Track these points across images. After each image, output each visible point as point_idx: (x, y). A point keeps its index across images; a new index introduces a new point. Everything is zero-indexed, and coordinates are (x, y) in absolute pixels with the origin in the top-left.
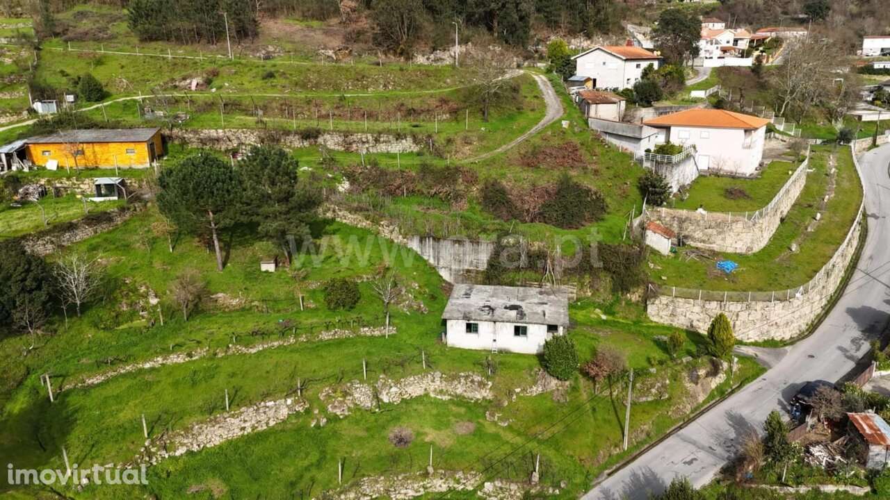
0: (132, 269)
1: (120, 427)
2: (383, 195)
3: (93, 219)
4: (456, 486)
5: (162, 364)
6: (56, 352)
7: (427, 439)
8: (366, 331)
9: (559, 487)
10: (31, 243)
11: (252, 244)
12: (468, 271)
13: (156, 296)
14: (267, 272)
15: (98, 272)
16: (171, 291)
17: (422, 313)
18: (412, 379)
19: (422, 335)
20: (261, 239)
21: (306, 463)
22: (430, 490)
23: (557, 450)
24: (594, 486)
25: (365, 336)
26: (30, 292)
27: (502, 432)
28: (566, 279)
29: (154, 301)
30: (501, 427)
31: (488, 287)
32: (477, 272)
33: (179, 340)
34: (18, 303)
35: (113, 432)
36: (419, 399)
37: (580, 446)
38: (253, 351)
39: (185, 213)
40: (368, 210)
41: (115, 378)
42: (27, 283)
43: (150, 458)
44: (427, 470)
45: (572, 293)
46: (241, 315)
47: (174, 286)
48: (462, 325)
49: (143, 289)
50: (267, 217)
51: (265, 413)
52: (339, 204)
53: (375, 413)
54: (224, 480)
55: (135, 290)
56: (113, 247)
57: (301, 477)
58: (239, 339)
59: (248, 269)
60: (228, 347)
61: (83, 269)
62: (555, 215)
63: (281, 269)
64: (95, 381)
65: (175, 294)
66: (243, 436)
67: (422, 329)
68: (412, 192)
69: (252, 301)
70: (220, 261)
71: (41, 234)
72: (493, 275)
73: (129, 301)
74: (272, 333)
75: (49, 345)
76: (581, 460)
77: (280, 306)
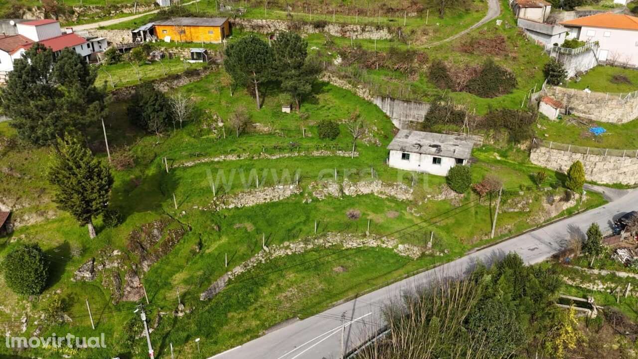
0: (209, 105)
1: (201, 189)
2: (363, 68)
3: (189, 73)
4: (382, 244)
5: (224, 160)
6: (170, 147)
7: (369, 218)
8: (340, 153)
9: (443, 252)
10: (157, 85)
11: (278, 95)
12: (411, 122)
13: (222, 122)
14: (285, 113)
15: (191, 104)
16: (230, 119)
17: (377, 146)
18: (364, 183)
19: (374, 159)
20: (283, 92)
21: (298, 221)
22: (366, 245)
23: (447, 233)
24: (466, 255)
25: (340, 156)
26: (157, 112)
27: (415, 219)
28: (477, 131)
29: (221, 124)
30: (415, 217)
31: (422, 133)
32: (418, 123)
33: (234, 147)
34: (151, 117)
35: (197, 191)
36: (367, 195)
37: (463, 232)
38: (274, 158)
39: (239, 72)
40: (350, 78)
41: (199, 165)
42: (156, 107)
43: (216, 207)
44: (365, 233)
45: (480, 141)
46: (270, 137)
47: (232, 116)
48: (400, 154)
49: (215, 117)
50: (287, 78)
51: (278, 192)
52: (333, 73)
53: (339, 200)
54: (253, 223)
55: (211, 117)
56: (199, 90)
57: (295, 227)
58: (267, 151)
59: (275, 110)
60: (260, 154)
61: (184, 101)
62: (477, 88)
63: (293, 112)
64: (189, 164)
65: (233, 122)
66: (265, 203)
67: (376, 155)
68: (382, 67)
69: (276, 130)
70: (258, 104)
71: (163, 80)
72: (427, 126)
73: (207, 123)
74: (285, 149)
75: (166, 143)
76: (461, 240)
77: (292, 134)
